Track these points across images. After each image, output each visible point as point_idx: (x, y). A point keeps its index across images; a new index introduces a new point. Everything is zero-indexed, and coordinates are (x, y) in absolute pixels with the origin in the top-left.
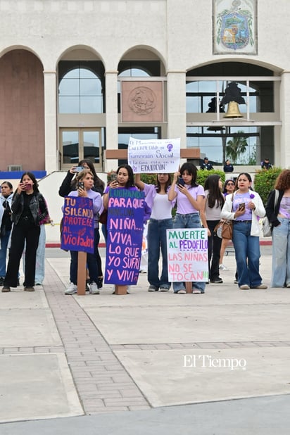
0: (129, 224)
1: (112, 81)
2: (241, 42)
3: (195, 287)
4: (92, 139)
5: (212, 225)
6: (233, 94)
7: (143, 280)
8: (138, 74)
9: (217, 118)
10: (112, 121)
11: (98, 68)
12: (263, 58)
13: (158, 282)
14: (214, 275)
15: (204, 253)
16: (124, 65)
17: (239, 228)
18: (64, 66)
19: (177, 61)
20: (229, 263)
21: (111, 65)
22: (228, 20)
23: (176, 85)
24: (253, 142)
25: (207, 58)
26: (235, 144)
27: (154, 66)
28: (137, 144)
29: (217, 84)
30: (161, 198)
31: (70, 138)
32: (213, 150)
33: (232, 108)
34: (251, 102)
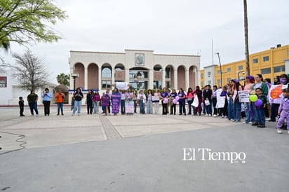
0: (117, 100)
1: (113, 70)
2: (141, 63)
3: (131, 114)
4: (109, 83)
5: (135, 101)
6: (139, 74)
7: (120, 113)
8: (119, 69)
9: (136, 79)
10: (113, 79)
11: (110, 68)
12: (145, 67)
13: (123, 113)
14: (135, 111)
15: (133, 106)
16: (116, 67)
17: (140, 101)
18: (103, 67)
19: (127, 67)
20: (138, 109)
21: (113, 67)
22: (138, 59)
23: (127, 72)
24: (143, 84)
25: (134, 66)
26: (140, 84)
27: (122, 67)
28: (118, 84)
29: (136, 72)
30: (123, 95)
31: (104, 83)
32: (135, 86)
33: (139, 77)
34: (143, 76)
